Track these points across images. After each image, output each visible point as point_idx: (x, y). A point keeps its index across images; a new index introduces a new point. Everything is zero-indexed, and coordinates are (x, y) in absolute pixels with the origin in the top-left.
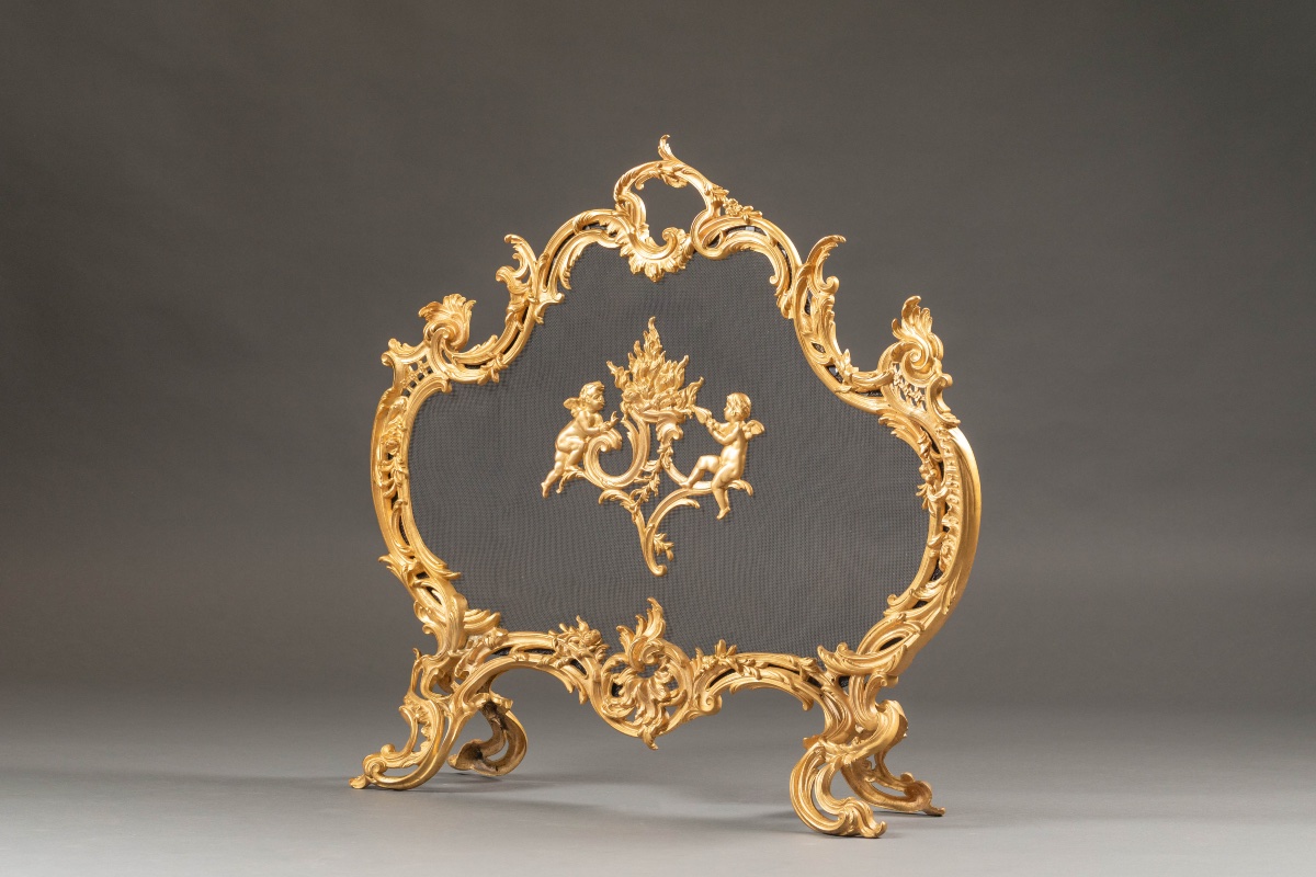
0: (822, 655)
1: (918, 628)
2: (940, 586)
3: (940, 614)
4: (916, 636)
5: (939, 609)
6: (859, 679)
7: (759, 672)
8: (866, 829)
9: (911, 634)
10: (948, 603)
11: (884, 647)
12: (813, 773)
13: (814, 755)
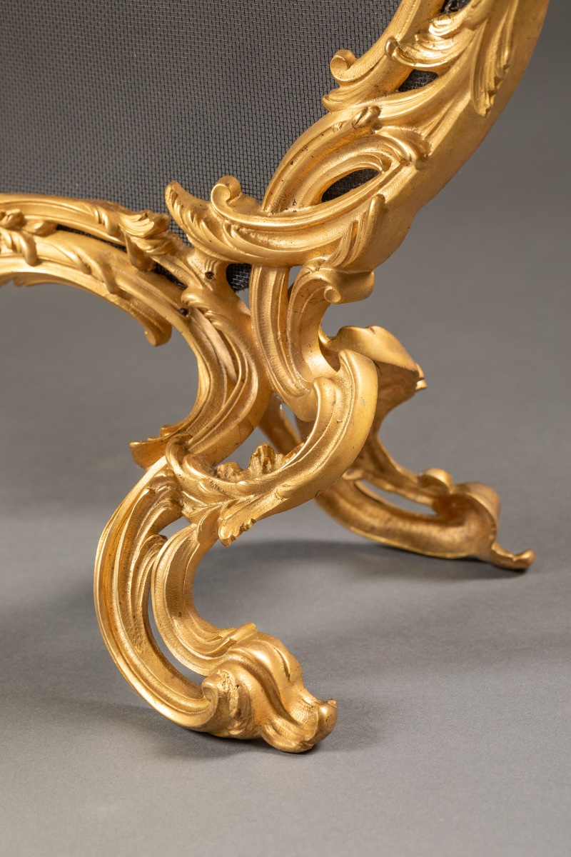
0: (175, 210)
1: (409, 152)
2: (467, 33)
3: (470, 111)
4: (408, 172)
5: (468, 97)
6: (272, 277)
7: (31, 244)
8: (279, 722)
9: (395, 164)
10: (489, 81)
11: (330, 194)
12: (148, 547)
13: (152, 497)
